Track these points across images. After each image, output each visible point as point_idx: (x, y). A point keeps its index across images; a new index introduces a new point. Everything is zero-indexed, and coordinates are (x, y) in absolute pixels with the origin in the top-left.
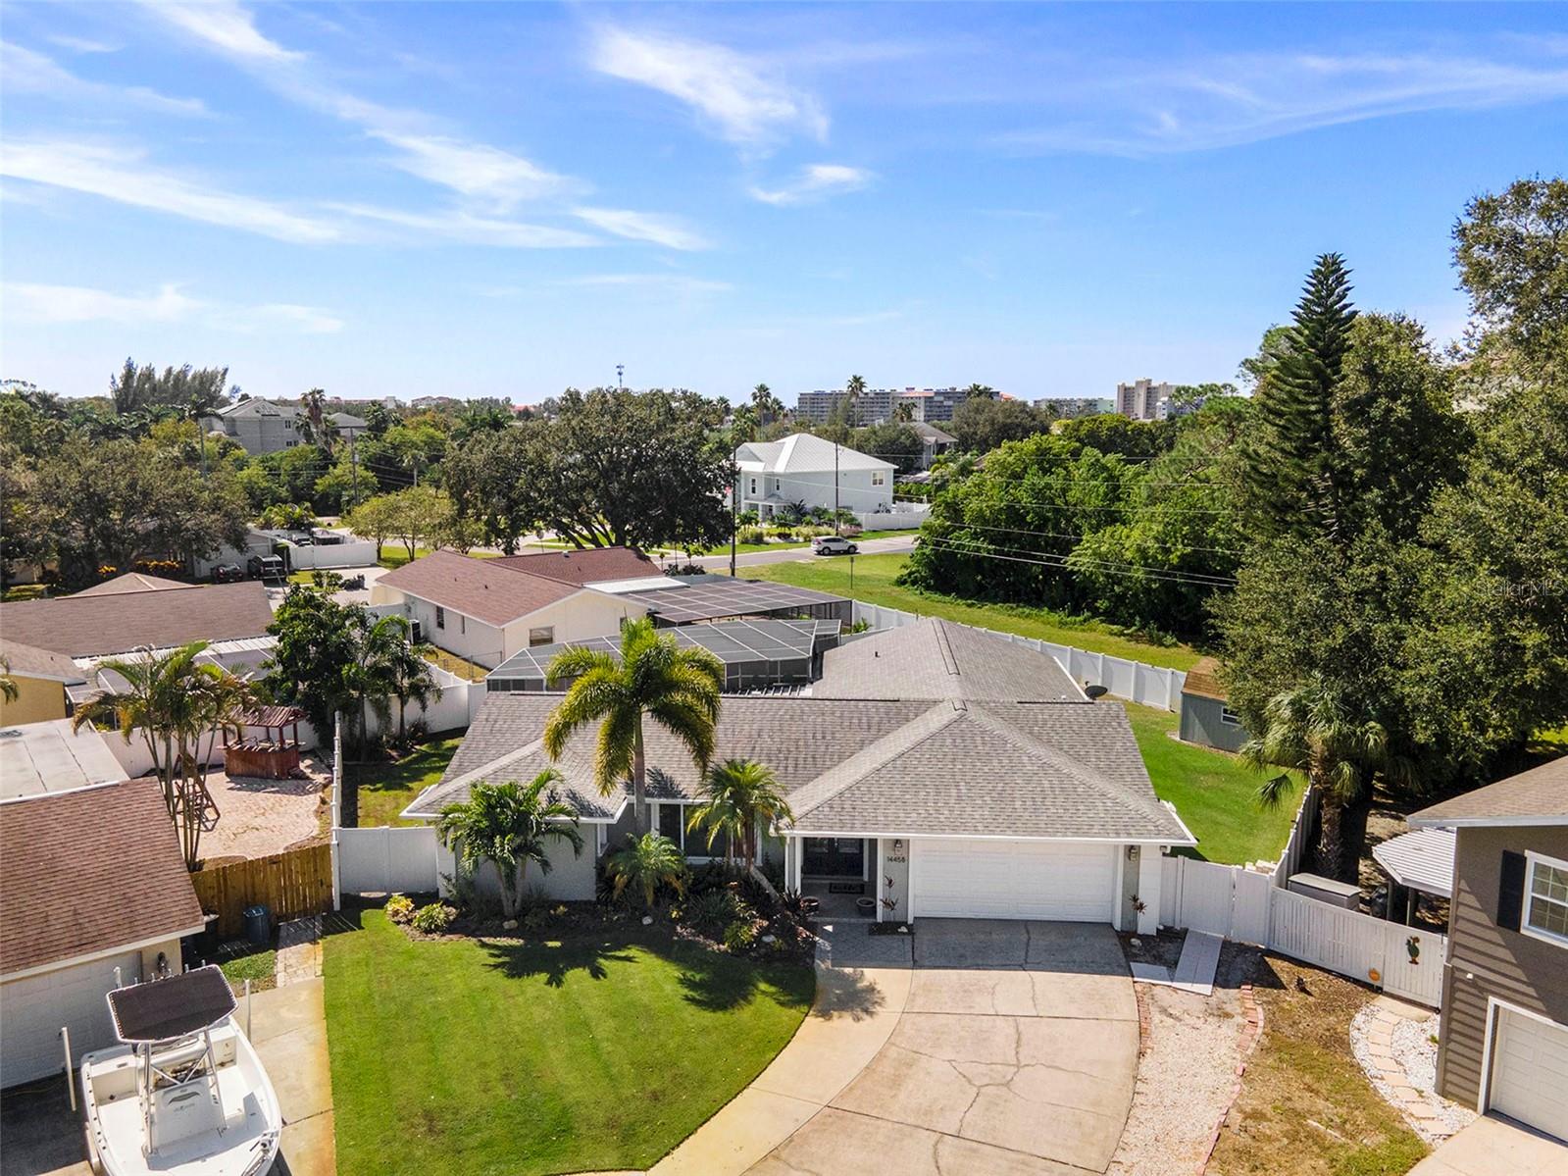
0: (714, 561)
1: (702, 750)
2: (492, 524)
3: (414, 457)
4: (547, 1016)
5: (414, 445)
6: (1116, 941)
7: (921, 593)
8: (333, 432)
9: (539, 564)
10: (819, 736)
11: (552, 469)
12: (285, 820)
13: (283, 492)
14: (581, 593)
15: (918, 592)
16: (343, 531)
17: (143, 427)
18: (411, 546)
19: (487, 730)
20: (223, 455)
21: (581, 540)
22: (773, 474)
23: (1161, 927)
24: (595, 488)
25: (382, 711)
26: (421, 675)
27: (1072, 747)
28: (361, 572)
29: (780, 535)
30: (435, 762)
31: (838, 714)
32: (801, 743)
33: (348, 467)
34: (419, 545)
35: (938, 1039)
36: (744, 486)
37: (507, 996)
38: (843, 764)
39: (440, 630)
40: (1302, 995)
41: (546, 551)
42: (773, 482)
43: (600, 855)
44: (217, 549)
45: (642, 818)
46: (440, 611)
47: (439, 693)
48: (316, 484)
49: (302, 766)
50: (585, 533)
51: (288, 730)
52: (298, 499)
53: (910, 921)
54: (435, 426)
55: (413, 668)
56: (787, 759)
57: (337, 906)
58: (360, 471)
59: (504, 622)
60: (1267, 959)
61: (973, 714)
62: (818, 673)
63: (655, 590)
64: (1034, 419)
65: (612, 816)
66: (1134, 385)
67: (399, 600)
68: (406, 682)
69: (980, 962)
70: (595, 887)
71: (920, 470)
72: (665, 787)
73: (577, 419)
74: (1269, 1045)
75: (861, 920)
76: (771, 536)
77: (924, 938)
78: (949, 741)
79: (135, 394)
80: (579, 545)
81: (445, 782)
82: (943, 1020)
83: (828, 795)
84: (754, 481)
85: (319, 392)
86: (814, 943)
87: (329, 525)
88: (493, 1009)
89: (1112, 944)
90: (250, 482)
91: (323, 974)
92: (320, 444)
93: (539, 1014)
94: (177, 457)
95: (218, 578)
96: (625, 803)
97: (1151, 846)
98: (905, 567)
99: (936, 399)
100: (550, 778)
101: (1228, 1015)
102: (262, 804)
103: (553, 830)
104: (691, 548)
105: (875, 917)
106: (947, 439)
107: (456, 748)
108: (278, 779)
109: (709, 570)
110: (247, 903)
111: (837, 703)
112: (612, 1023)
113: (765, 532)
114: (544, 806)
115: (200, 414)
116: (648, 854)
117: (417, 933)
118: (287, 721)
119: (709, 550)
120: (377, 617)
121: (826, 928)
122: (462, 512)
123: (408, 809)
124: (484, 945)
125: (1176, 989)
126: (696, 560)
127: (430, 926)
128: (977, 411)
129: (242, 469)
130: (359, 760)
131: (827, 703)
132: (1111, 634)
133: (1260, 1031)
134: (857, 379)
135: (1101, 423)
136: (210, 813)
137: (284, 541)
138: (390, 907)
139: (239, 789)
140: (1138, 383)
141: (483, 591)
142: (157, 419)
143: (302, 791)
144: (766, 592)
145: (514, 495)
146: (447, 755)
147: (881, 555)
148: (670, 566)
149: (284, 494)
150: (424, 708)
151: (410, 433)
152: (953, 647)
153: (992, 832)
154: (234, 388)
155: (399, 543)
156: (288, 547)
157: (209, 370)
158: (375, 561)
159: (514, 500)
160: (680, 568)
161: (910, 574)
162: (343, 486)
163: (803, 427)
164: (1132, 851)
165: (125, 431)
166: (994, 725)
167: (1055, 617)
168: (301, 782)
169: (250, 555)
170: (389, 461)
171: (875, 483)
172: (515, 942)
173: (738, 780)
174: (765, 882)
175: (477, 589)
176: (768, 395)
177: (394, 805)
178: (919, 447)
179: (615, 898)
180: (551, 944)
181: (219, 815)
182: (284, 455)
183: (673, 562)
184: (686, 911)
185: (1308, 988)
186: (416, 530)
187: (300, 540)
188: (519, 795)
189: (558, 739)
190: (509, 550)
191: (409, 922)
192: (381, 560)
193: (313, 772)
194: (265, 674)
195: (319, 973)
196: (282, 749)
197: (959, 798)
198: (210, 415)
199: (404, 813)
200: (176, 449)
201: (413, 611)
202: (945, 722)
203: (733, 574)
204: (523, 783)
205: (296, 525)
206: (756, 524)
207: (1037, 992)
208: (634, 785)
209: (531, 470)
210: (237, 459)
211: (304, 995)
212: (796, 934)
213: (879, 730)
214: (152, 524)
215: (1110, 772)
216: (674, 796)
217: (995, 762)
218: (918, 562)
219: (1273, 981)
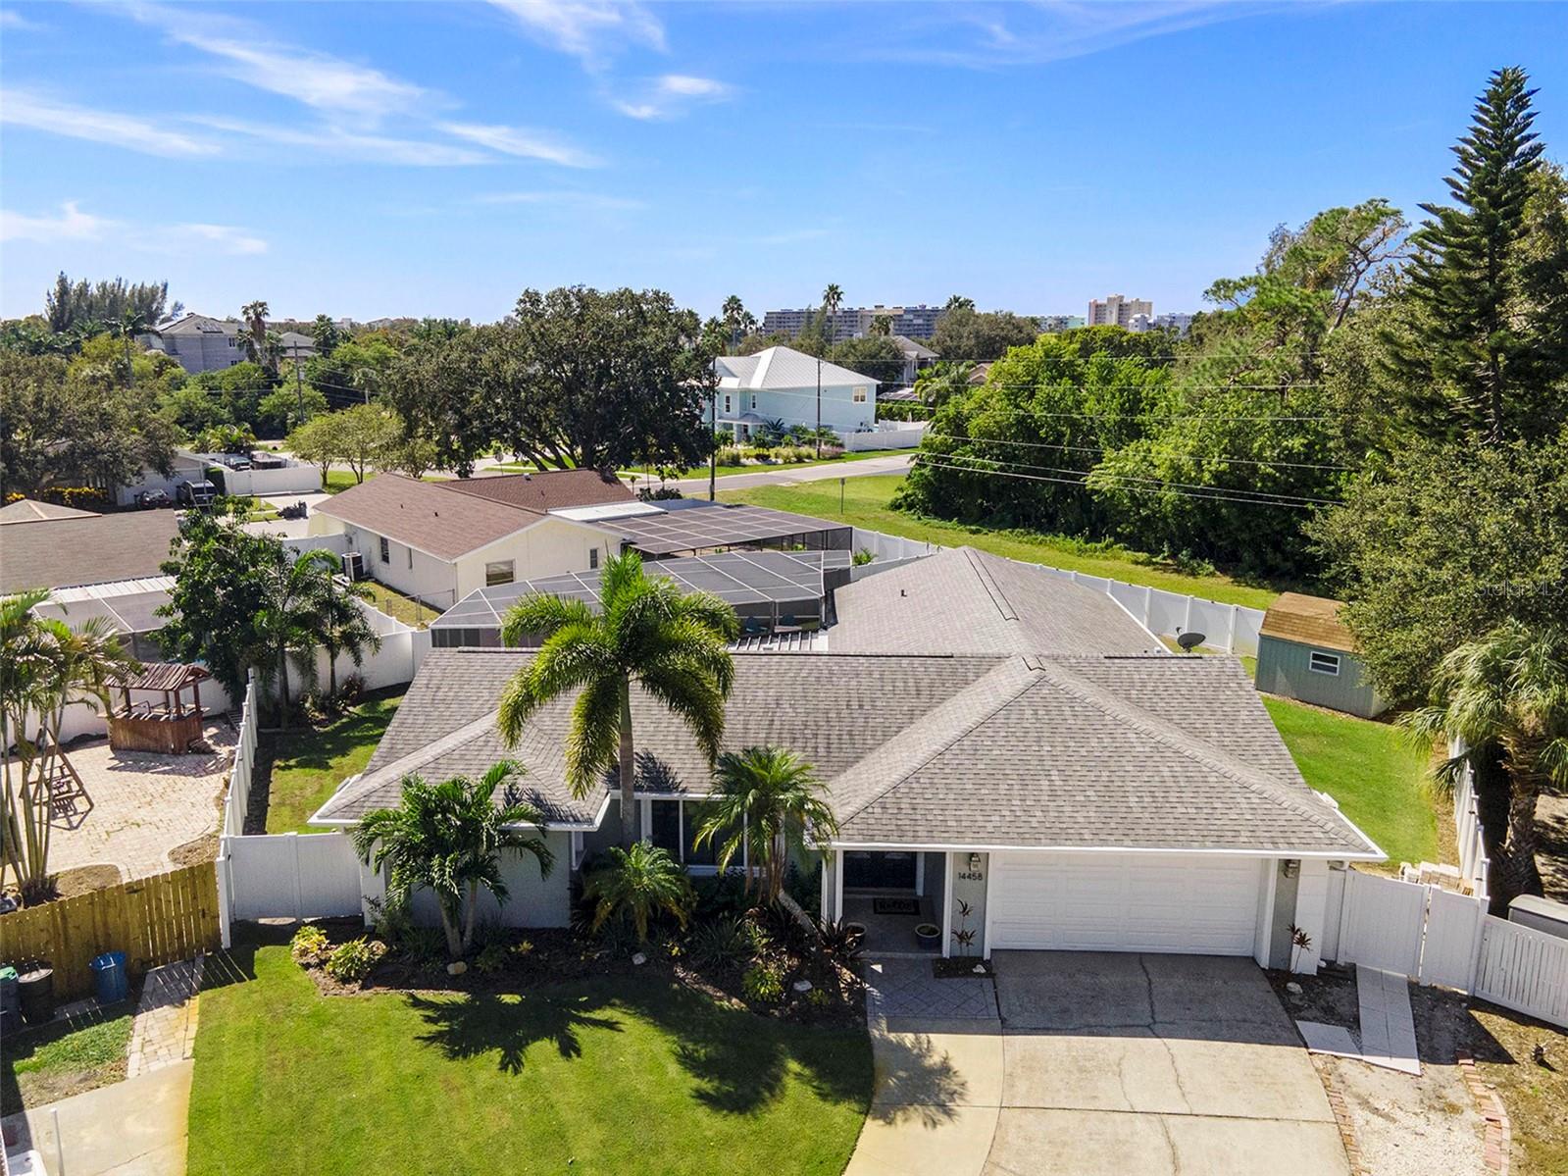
0: (692, 484)
1: (709, 729)
2: (444, 443)
3: (365, 374)
4: (507, 1120)
5: (366, 363)
6: (1266, 985)
7: (919, 518)
8: (277, 350)
9: (497, 488)
10: (855, 704)
11: (509, 380)
12: (176, 811)
13: (225, 414)
14: (546, 520)
15: (915, 517)
16: (285, 455)
17: (76, 347)
18: (359, 471)
19: (428, 699)
20: (159, 374)
21: (546, 463)
22: (749, 391)
23: (1324, 964)
24: (556, 401)
25: (306, 665)
26: (356, 622)
27: (1185, 717)
28: (303, 499)
29: (758, 457)
30: (370, 729)
31: (876, 675)
32: (832, 715)
33: (295, 384)
34: (368, 469)
35: (1059, 1155)
36: (720, 402)
37: (450, 1088)
38: (889, 744)
39: (384, 564)
40: (1542, 1071)
41: (505, 474)
42: (749, 398)
43: (575, 868)
44: (139, 473)
45: (630, 819)
46: (384, 542)
47: (377, 643)
48: (260, 404)
49: (205, 735)
50: (548, 453)
51: (187, 694)
52: (238, 421)
53: (987, 956)
54: (390, 343)
55: (344, 614)
56: (816, 736)
57: (226, 941)
58: (307, 389)
59: (456, 556)
60: (1476, 1014)
61: (1054, 673)
62: (832, 619)
63: (629, 516)
64: (1020, 332)
65: (591, 821)
66: (1105, 302)
67: (339, 530)
68: (337, 631)
69: (1092, 1021)
70: (569, 913)
71: (901, 387)
72: (658, 777)
73: (538, 324)
74: (1527, 1158)
75: (922, 956)
76: (748, 457)
77: (1008, 980)
78: (1028, 713)
79: (71, 312)
80: (542, 468)
81: (372, 771)
82: (1058, 1119)
83: (879, 790)
84: (728, 398)
85: (262, 305)
86: (863, 991)
87: (275, 448)
88: (429, 1111)
89: (1260, 991)
90: (188, 401)
91: (195, 1055)
92: (265, 363)
93: (495, 1120)
94: (107, 376)
95: (141, 505)
96: (607, 801)
97: (1316, 861)
98: (901, 489)
99: (905, 317)
100: (506, 771)
101: (1453, 1109)
102: (151, 790)
103: (511, 840)
104: (666, 471)
105: (941, 952)
106: (929, 354)
107: (394, 709)
108: (176, 753)
109: (687, 495)
110: (98, 947)
111: (873, 660)
112: (597, 1133)
113: (742, 453)
114: (501, 808)
115: (136, 331)
116: (638, 873)
117: (331, 983)
118: (184, 682)
119: (684, 472)
120: (298, 552)
121: (874, 967)
122: (409, 432)
123: (319, 813)
124: (417, 1003)
125: (1369, 1065)
126: (670, 484)
127: (348, 971)
128: (960, 323)
129: (179, 389)
130: (279, 726)
131: (862, 660)
132: (1137, 563)
133: (1507, 1135)
134: (833, 289)
135: (1095, 333)
136: (80, 804)
137: (216, 465)
138: (299, 943)
139: (120, 769)
140: (1109, 299)
141: (433, 519)
142: (91, 335)
143: (200, 771)
144: (754, 519)
145: (467, 411)
146: (383, 721)
147: (869, 477)
148: (641, 490)
149: (226, 416)
150: (358, 661)
151: (361, 351)
152: (999, 584)
153: (1104, 842)
154: (176, 304)
155: (346, 468)
156: (221, 472)
157: (148, 285)
158: (320, 487)
159: (465, 417)
160: (653, 492)
161: (905, 497)
162: (290, 407)
163: (777, 341)
164: (1288, 867)
165: (59, 350)
166: (1081, 688)
167: (1073, 544)
168: (204, 758)
169: (177, 481)
170: (339, 379)
171: (856, 400)
172: (460, 997)
173: (763, 779)
174: (797, 910)
175: (425, 517)
176: (740, 307)
177: (316, 787)
178: (901, 362)
179: (595, 930)
180: (509, 999)
181: (92, 805)
182: (225, 376)
183: (645, 486)
184: (690, 946)
185: (1550, 1059)
186: (364, 453)
187: (238, 465)
188: (467, 795)
189: (515, 717)
190: (464, 474)
191: (321, 964)
192: (327, 486)
193: (217, 744)
194: (165, 621)
195: (189, 1053)
196: (180, 717)
197: (1053, 795)
198: (148, 331)
199: (314, 820)
200: (107, 366)
201: (354, 543)
202: (1021, 686)
203: (712, 498)
204: (472, 780)
205: (234, 448)
206: (732, 444)
207: (1181, 1071)
208: (616, 777)
209: (487, 382)
210: (175, 378)
211: (163, 1094)
212: (836, 977)
213: (932, 696)
214: (64, 444)
215: (1242, 753)
216: (669, 789)
217: (1094, 742)
218: (916, 485)
219: (1494, 1053)
